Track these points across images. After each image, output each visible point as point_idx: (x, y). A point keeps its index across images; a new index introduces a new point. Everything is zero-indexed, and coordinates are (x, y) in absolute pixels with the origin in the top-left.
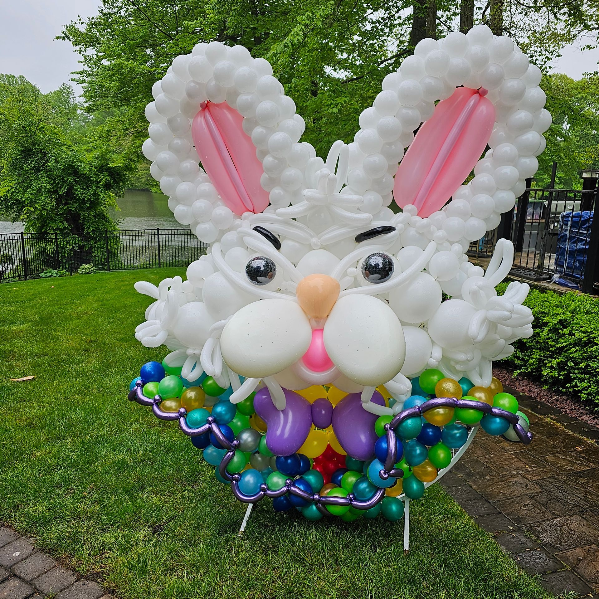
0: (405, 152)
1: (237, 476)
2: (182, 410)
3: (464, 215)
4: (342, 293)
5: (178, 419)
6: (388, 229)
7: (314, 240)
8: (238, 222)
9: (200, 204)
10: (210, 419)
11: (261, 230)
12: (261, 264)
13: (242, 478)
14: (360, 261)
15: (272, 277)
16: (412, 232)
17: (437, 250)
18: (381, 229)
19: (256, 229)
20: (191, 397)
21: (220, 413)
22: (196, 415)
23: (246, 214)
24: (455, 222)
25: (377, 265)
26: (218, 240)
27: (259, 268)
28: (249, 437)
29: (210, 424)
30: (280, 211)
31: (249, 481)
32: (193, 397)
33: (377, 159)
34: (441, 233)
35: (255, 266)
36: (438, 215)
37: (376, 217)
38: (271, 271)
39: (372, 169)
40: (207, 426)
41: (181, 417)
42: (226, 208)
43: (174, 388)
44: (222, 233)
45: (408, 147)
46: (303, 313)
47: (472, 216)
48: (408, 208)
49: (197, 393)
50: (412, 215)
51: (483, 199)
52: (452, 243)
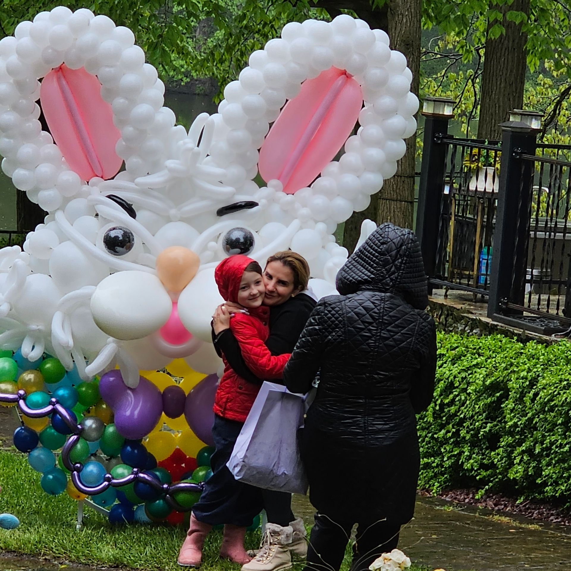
0: (270, 127)
1: (78, 465)
2: (22, 392)
3: (329, 193)
4: (201, 267)
5: (16, 401)
6: (251, 205)
7: (173, 212)
8: (85, 188)
9: (45, 169)
10: (54, 400)
11: (115, 198)
12: (119, 234)
13: (84, 469)
14: (221, 235)
15: (129, 248)
16: (276, 208)
17: (301, 228)
18: (243, 204)
19: (109, 197)
20: (30, 379)
21: (63, 396)
22: (37, 397)
23: (94, 180)
24: (319, 200)
25: (238, 240)
26: (62, 208)
27: (116, 237)
28: (93, 423)
29: (54, 405)
30: (139, 180)
31: (92, 471)
32: (32, 380)
33: (241, 134)
34: (305, 211)
35: (113, 236)
36: (305, 192)
37: (239, 191)
38: (129, 242)
39: (235, 144)
40: (50, 408)
41: (20, 399)
42: (72, 172)
43: (9, 371)
44: (67, 200)
45: (273, 122)
46: (161, 284)
47: (338, 195)
48: (273, 183)
49: (35, 375)
50: (277, 191)
51: (349, 179)
52: (316, 222)
